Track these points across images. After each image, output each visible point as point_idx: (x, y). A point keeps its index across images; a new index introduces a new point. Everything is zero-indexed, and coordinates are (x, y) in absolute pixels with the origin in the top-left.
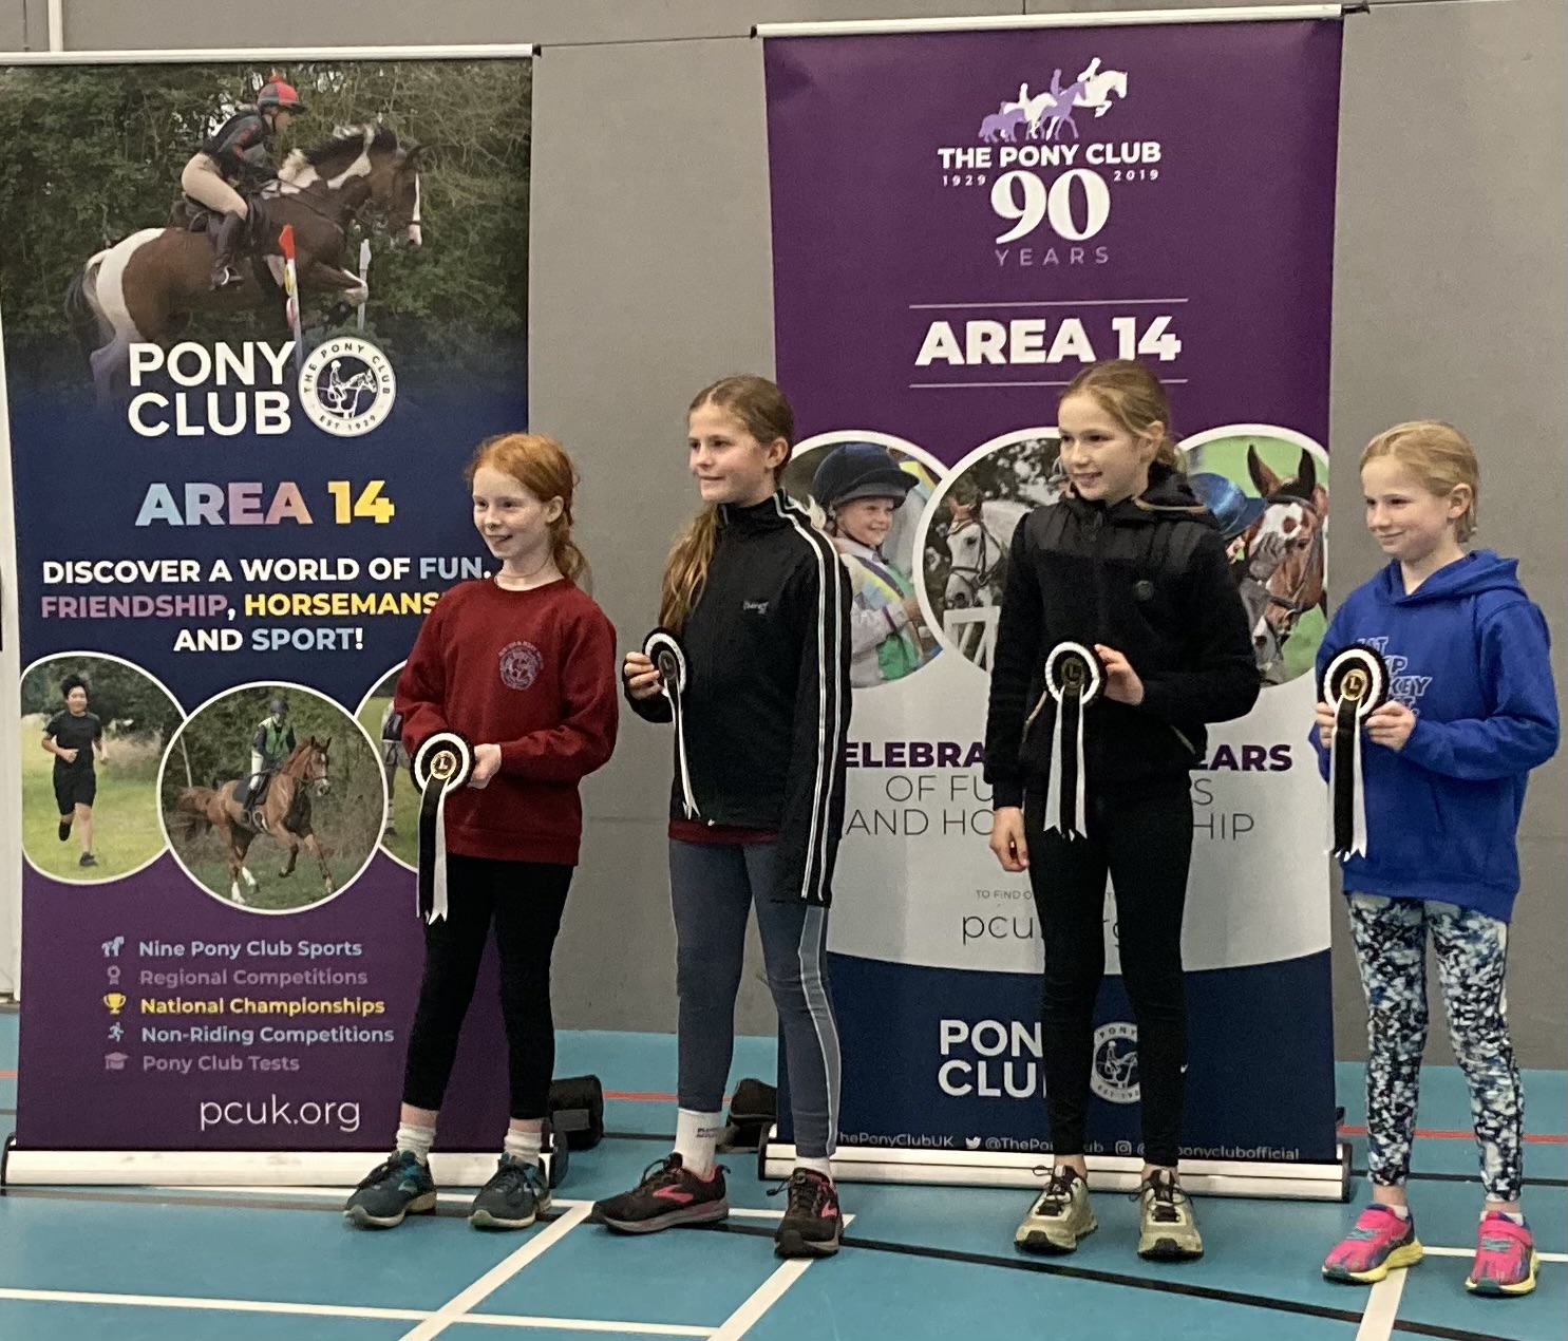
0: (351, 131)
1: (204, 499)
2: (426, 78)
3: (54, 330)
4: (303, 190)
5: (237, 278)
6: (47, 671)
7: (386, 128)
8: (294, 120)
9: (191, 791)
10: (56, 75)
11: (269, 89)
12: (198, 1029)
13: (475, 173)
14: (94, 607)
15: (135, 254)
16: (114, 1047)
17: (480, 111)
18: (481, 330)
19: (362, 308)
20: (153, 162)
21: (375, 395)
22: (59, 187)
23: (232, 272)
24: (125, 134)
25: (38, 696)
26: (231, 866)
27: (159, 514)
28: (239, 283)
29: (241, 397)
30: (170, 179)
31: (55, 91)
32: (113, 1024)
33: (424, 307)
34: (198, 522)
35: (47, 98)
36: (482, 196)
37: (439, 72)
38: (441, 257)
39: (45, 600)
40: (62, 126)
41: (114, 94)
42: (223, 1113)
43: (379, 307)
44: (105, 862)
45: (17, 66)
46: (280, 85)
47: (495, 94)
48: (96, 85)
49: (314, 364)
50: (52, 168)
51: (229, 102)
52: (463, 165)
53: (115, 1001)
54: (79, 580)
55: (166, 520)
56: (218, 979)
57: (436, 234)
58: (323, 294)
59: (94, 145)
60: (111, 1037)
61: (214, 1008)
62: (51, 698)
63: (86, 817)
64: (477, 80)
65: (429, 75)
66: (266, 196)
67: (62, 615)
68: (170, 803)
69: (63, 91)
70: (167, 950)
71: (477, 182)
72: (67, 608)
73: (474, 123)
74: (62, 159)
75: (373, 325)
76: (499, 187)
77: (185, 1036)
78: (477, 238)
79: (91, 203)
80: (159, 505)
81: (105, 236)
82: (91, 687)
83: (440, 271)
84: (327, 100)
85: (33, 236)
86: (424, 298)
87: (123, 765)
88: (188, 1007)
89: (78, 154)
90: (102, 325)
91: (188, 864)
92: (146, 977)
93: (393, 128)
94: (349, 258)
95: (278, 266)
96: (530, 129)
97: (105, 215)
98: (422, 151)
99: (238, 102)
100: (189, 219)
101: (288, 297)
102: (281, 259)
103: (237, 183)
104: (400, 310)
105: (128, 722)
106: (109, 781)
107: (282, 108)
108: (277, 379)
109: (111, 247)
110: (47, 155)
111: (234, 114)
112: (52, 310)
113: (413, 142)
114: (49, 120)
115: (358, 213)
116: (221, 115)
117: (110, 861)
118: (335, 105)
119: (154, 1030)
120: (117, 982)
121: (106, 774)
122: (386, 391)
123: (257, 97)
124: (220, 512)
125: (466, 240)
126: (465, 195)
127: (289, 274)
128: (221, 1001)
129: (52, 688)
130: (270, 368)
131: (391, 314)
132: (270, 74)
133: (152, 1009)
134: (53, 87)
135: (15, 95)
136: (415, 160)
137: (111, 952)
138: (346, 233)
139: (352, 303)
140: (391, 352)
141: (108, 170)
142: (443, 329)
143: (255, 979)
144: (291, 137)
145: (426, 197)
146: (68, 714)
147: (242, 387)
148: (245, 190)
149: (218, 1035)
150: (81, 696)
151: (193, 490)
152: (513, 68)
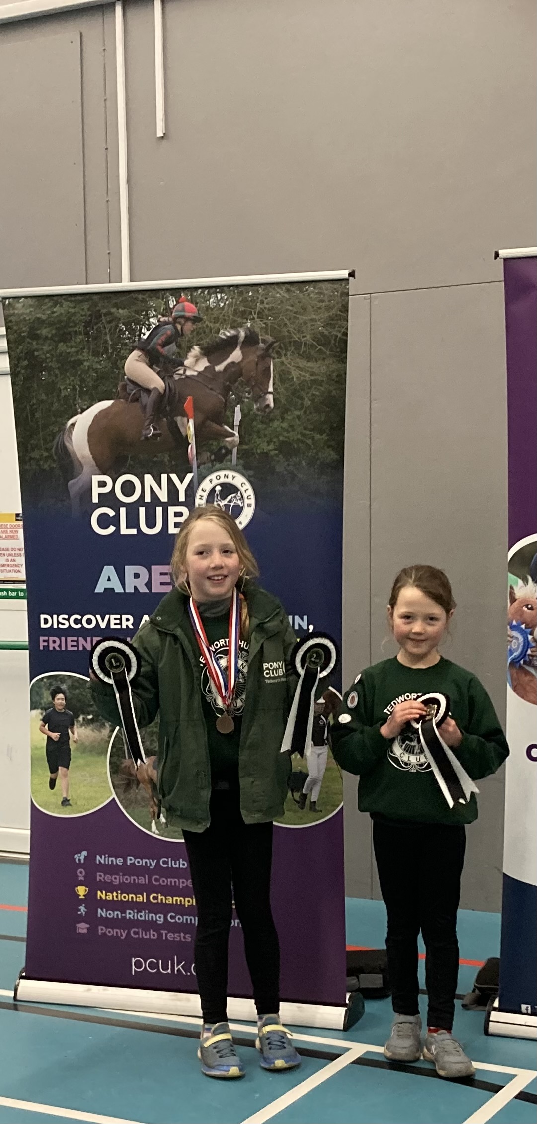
0: (230, 333)
1: (137, 576)
2: (278, 295)
3: (46, 467)
4: (200, 373)
5: (158, 432)
6: (43, 683)
7: (252, 330)
8: (194, 326)
9: (127, 762)
10: (49, 302)
11: (179, 306)
12: (131, 911)
13: (309, 358)
14: (69, 644)
15: (96, 416)
16: (81, 919)
17: (314, 316)
18: (311, 464)
19: (235, 451)
20: (107, 356)
21: (243, 507)
22: (50, 375)
23: (155, 429)
24: (90, 339)
25: (37, 698)
26: (151, 810)
27: (109, 585)
28: (160, 435)
29: (159, 510)
30: (118, 369)
31: (49, 312)
32: (82, 905)
33: (275, 450)
34: (133, 591)
35: (44, 317)
36: (312, 374)
37: (288, 291)
38: (285, 415)
39: (42, 638)
40: (53, 335)
41: (84, 313)
42: (145, 965)
43: (245, 450)
44: (76, 804)
45: (26, 297)
46: (186, 303)
47: (324, 304)
48: (74, 307)
49: (205, 488)
50: (46, 362)
51: (154, 316)
52: (301, 353)
53: (82, 891)
54: (60, 626)
55: (113, 589)
56: (142, 881)
57: (283, 401)
58: (210, 442)
59: (72, 347)
60: (79, 913)
61: (140, 899)
62: (45, 700)
63: (65, 775)
64: (312, 295)
65: (281, 293)
66: (176, 377)
67: (51, 648)
68: (115, 769)
69: (53, 312)
70: (112, 861)
71: (309, 364)
72: (54, 643)
73: (309, 325)
74: (52, 355)
75: (242, 462)
76: (324, 367)
77: (123, 915)
78: (310, 402)
79: (69, 384)
80: (109, 579)
81: (77, 406)
82: (68, 694)
83: (285, 425)
84: (216, 312)
85: (35, 406)
86: (274, 443)
87: (87, 743)
88: (125, 897)
89: (62, 353)
90: (76, 463)
91: (125, 808)
92: (100, 876)
93: (257, 330)
94: (228, 417)
95: (183, 424)
96: (347, 329)
97: (78, 392)
98: (276, 344)
99: (160, 316)
100: (129, 394)
101: (189, 444)
102: (185, 419)
103: (159, 370)
104: (259, 451)
105: (90, 717)
106: (79, 754)
107: (188, 319)
108: (182, 498)
109: (81, 413)
110: (43, 353)
111: (158, 324)
112: (46, 454)
113: (270, 339)
114: (44, 331)
115: (233, 388)
116: (149, 325)
117: (79, 803)
118: (221, 316)
119: (104, 910)
120: (82, 879)
121: (77, 749)
122: (249, 505)
123: (172, 313)
124: (146, 584)
125: (302, 404)
126: (303, 374)
127: (190, 428)
128: (145, 894)
129: (45, 695)
130: (178, 491)
131: (253, 454)
132: (181, 296)
133: (104, 897)
134: (48, 309)
135: (25, 316)
136: (271, 351)
137: (80, 860)
138: (226, 400)
139: (229, 447)
140: (252, 479)
141: (80, 363)
142: (287, 463)
143: (164, 882)
144: (193, 338)
145: (277, 376)
146: (54, 710)
147: (160, 503)
148: (163, 374)
149: (143, 916)
150: (62, 699)
151: (130, 570)
152: (336, 286)
